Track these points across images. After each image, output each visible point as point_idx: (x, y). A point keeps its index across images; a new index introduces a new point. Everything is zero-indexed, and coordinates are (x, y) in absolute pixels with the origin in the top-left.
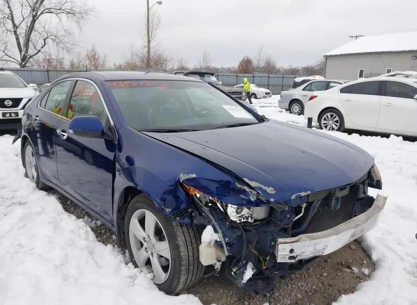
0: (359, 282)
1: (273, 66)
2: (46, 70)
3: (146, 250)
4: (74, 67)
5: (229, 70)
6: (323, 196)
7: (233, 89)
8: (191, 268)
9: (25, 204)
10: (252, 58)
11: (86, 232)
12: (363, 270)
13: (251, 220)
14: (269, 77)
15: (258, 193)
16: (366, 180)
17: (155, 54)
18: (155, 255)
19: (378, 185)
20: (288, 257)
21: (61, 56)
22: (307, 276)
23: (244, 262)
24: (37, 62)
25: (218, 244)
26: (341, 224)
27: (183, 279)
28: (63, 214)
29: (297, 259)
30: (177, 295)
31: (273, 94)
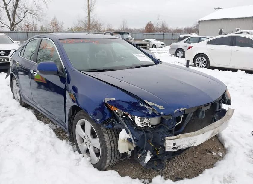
0: (216, 161)
1: (166, 28)
2: (26, 32)
3: (86, 144)
4: (44, 30)
5: (139, 30)
6: (194, 110)
7: (141, 42)
8: (113, 154)
9: (13, 115)
10: (153, 23)
11: (50, 133)
12: (219, 153)
13: (150, 125)
14: (164, 35)
15: (153, 109)
16: (221, 99)
17: (93, 21)
18: (91, 147)
19: (229, 103)
20: (172, 148)
21: (35, 23)
22: (184, 158)
23: (146, 150)
24: (20, 27)
25: (129, 140)
26: (206, 127)
27: (108, 161)
28: (36, 121)
29: (178, 149)
30: (105, 170)
31: (166, 45)
